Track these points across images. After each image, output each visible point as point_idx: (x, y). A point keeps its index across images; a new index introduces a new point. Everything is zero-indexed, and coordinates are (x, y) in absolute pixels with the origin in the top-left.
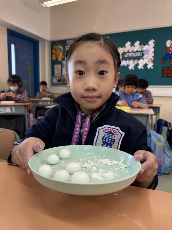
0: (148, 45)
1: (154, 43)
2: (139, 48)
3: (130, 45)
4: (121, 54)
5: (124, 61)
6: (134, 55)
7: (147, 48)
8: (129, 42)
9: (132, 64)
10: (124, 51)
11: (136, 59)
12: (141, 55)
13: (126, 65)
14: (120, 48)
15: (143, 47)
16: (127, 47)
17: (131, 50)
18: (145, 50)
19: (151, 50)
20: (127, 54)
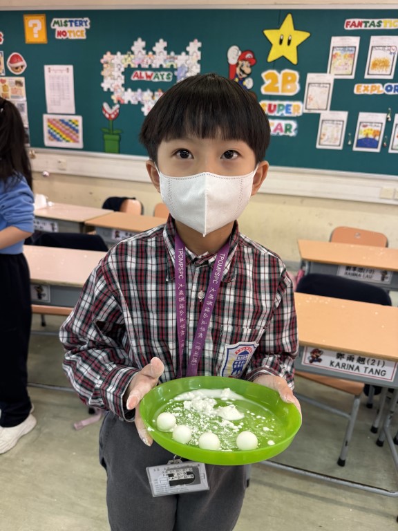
0: (187, 53)
1: (199, 49)
2: (165, 61)
3: (144, 49)
4: (123, 70)
5: (129, 90)
6: (154, 78)
7: (183, 62)
8: (140, 40)
9: (149, 101)
10: (130, 63)
11: (160, 90)
12: (169, 78)
13: (136, 103)
14: (119, 53)
15: (173, 58)
16: (136, 53)
17: (145, 63)
18: (179, 65)
19: (194, 67)
20: (137, 73)
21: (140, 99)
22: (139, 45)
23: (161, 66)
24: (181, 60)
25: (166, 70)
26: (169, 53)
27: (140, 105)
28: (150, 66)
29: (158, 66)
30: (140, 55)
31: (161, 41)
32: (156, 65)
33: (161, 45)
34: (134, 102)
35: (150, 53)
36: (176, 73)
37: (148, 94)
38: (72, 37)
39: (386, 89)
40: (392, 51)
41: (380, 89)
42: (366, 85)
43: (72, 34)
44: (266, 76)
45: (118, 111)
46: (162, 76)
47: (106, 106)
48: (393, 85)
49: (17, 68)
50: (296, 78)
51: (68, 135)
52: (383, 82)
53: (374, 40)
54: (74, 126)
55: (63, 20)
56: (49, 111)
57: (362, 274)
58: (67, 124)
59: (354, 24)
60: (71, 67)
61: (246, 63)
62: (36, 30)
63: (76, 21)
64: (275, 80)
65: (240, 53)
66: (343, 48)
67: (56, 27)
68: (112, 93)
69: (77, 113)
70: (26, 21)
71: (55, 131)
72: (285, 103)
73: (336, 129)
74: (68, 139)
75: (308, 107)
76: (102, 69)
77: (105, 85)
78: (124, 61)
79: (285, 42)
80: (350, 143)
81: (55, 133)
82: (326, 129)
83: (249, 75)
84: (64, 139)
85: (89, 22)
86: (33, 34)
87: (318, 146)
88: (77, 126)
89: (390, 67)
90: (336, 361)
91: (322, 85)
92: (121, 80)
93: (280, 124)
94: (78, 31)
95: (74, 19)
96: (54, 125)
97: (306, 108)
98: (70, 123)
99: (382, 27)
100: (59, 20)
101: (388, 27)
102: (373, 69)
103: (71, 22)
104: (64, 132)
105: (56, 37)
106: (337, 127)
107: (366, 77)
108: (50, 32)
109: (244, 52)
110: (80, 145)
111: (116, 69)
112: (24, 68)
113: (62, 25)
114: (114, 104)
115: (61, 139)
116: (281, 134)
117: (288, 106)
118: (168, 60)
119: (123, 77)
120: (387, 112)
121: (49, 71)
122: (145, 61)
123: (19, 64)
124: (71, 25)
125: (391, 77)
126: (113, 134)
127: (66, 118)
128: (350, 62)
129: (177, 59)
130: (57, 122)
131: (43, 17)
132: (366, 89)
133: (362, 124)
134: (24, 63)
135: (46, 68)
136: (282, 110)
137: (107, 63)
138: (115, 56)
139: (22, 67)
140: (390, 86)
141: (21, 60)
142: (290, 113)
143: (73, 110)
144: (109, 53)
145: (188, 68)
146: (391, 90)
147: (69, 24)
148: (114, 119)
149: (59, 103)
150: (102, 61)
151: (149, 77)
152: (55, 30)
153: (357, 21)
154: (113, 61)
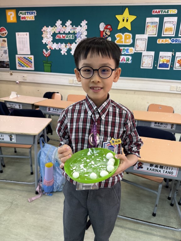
0: (81, 26)
1: (86, 24)
2: (71, 30)
3: (61, 24)
4: (52, 34)
5: (55, 43)
6: (66, 38)
7: (79, 30)
8: (59, 20)
9: (64, 48)
10: (55, 31)
11: (69, 43)
12: (73, 38)
13: (58, 49)
14: (50, 27)
15: (75, 28)
16: (57, 26)
17: (62, 31)
18: (77, 32)
19: (84, 32)
20: (58, 35)
21: (60, 47)
22: (59, 23)
23: (69, 32)
24: (78, 29)
25: (71, 34)
26: (72, 26)
27: (60, 50)
28: (64, 32)
29: (68, 32)
30: (59, 27)
31: (69, 21)
32: (67, 32)
33: (69, 23)
34: (57, 49)
35: (64, 26)
36: (76, 35)
37: (63, 45)
38: (28, 20)
39: (172, 41)
40: (174, 24)
41: (169, 41)
42: (163, 39)
43: (28, 18)
44: (117, 36)
45: (50, 53)
46: (70, 36)
47: (44, 50)
48: (175, 39)
49: (3, 34)
50: (131, 36)
51: (27, 64)
52: (170, 38)
53: (166, 19)
54: (30, 60)
55: (24, 12)
56: (18, 54)
57: (162, 126)
58: (27, 59)
59: (156, 12)
60: (28, 33)
61: (108, 30)
62: (11, 16)
63: (30, 12)
64: (121, 38)
65: (105, 26)
66: (152, 22)
67: (21, 15)
68: (47, 45)
69: (31, 54)
70: (7, 12)
71: (21, 62)
72: (126, 48)
73: (149, 59)
74: (27, 66)
75: (136, 50)
76: (42, 34)
77: (44, 41)
78: (52, 30)
79: (125, 20)
80: (156, 66)
81: (21, 63)
82: (145, 60)
83: (109, 36)
84: (25, 66)
85: (36, 12)
86: (10, 18)
87: (141, 68)
88: (31, 60)
89: (173, 31)
90: (150, 168)
91: (142, 40)
92: (51, 39)
93: (124, 58)
94: (31, 17)
95: (29, 11)
96: (21, 60)
97: (135, 50)
98: (28, 59)
99: (169, 13)
100: (22, 12)
101: (172, 13)
102: (165, 32)
103: (28, 12)
104: (25, 63)
105: (21, 20)
106: (150, 58)
107: (163, 36)
108: (18, 17)
109: (107, 25)
110: (33, 69)
111: (49, 34)
112: (7, 34)
113: (23, 14)
114: (48, 50)
115: (24, 66)
116: (124, 62)
117: (127, 49)
118: (72, 29)
119: (52, 37)
120: (172, 51)
121: (18, 35)
122: (62, 30)
123: (4, 32)
124: (28, 14)
125: (174, 36)
126: (48, 63)
127: (26, 56)
128: (155, 29)
129: (76, 29)
130: (22, 58)
131: (15, 11)
132: (163, 41)
133: (161, 57)
134: (6, 31)
135: (17, 33)
136: (125, 51)
137: (44, 31)
138: (48, 28)
139: (6, 33)
140: (174, 40)
141: (5, 30)
142: (128, 52)
143: (29, 53)
144: (45, 27)
145: (82, 33)
146: (174, 42)
147: (27, 13)
148: (48, 57)
149: (23, 50)
150: (42, 30)
151: (64, 37)
152: (20, 16)
153: (158, 10)
154: (47, 30)
